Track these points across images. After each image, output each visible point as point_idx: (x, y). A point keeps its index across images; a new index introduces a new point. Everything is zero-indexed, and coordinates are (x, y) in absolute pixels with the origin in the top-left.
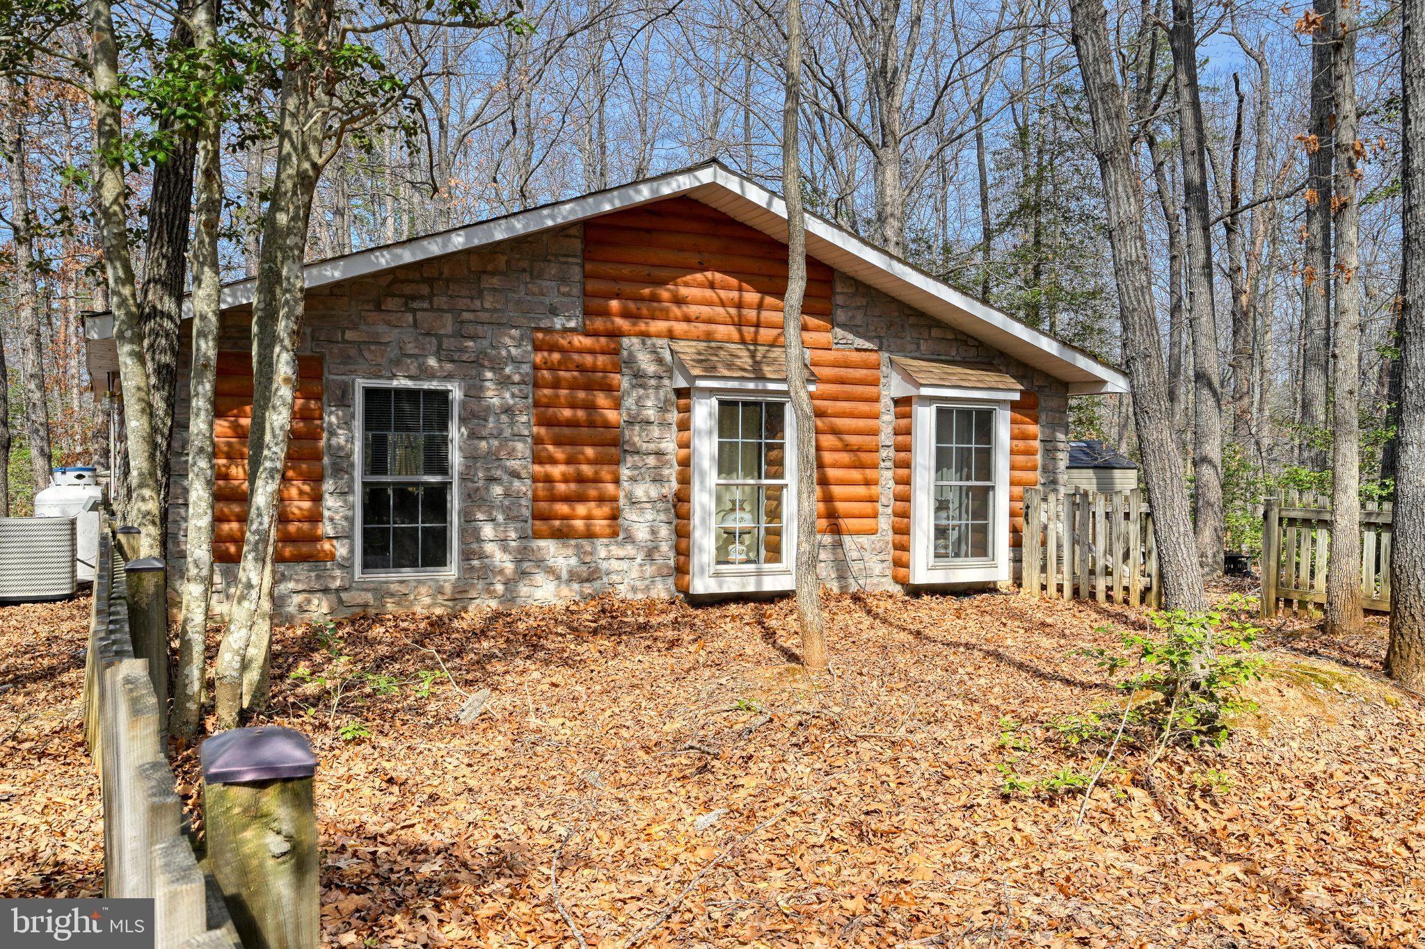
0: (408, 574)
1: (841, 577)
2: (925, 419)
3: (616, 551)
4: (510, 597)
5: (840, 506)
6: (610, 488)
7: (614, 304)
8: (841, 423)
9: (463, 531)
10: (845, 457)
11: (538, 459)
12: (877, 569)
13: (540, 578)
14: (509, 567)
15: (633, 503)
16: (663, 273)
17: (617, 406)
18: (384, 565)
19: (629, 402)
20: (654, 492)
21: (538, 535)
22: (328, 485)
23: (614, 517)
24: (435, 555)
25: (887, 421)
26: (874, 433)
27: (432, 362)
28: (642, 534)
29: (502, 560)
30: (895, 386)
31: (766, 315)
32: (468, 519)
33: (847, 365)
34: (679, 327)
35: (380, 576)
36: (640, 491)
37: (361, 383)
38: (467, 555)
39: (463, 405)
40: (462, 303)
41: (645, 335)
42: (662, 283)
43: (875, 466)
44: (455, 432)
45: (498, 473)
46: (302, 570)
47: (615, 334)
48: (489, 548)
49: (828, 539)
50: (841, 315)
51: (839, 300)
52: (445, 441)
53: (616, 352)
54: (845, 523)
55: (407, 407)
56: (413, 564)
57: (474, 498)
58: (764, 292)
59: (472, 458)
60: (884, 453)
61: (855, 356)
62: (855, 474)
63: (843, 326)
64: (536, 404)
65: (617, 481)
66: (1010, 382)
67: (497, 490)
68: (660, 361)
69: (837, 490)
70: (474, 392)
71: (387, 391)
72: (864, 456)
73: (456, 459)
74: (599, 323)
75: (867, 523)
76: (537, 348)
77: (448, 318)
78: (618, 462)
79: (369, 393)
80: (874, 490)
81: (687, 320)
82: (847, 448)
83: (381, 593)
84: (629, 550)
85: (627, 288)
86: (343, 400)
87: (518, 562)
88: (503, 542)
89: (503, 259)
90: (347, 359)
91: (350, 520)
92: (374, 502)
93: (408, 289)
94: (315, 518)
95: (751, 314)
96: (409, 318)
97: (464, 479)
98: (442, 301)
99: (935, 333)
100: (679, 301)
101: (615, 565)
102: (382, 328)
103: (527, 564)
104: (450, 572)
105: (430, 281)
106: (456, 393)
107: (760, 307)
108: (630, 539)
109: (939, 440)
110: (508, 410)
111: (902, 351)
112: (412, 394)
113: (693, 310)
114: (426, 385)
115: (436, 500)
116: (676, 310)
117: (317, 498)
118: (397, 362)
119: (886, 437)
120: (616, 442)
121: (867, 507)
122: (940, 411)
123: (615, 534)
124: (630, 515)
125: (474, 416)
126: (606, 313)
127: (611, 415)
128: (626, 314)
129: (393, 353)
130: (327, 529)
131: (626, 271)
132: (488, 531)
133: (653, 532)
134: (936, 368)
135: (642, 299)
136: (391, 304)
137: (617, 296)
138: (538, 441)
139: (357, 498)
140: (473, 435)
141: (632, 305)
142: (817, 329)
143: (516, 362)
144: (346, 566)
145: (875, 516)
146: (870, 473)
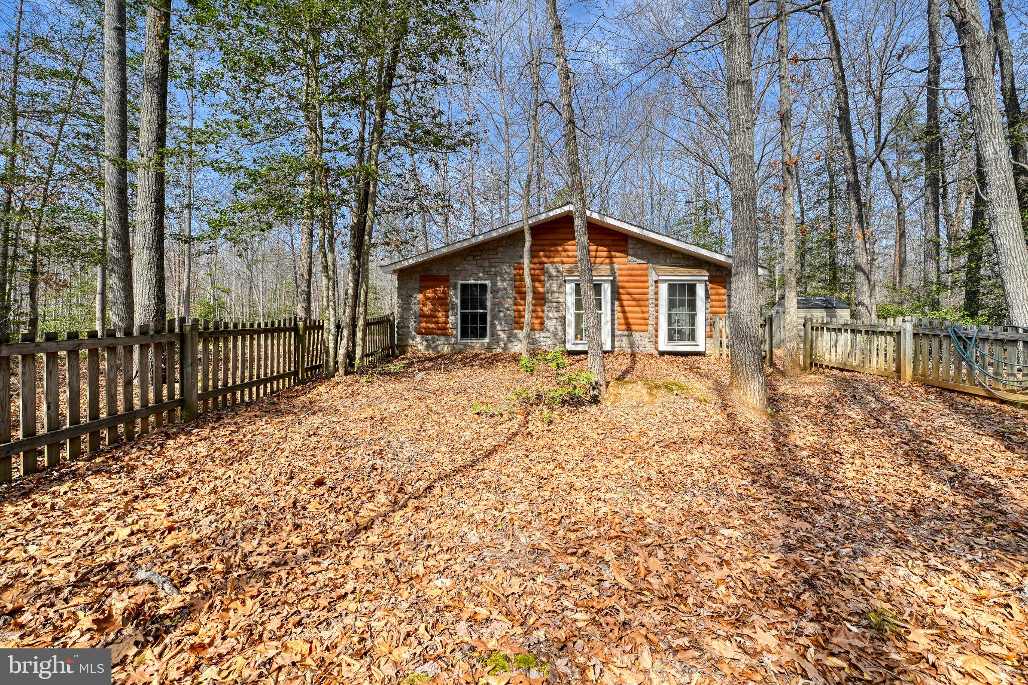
0: (474, 340)
1: (632, 347)
2: (664, 289)
3: (542, 335)
4: (505, 349)
5: (631, 321)
6: (541, 314)
7: (541, 254)
8: (631, 290)
9: (491, 327)
10: (633, 303)
11: (515, 304)
12: (648, 345)
13: (516, 343)
14: (505, 339)
15: (549, 319)
16: (560, 242)
17: (543, 287)
18: (467, 337)
19: (547, 285)
20: (556, 315)
21: (515, 329)
22: (450, 313)
23: (542, 323)
24: (483, 335)
25: (652, 288)
26: (647, 294)
27: (481, 275)
28: (552, 329)
29: (503, 336)
30: (653, 277)
31: (598, 254)
32: (493, 324)
33: (633, 269)
34: (565, 260)
35: (465, 340)
36: (551, 315)
37: (460, 282)
38: (492, 335)
39: (491, 288)
40: (491, 257)
41: (552, 263)
42: (560, 245)
43: (647, 306)
44: (489, 296)
45: (502, 309)
46: (443, 338)
47: (542, 263)
48: (499, 333)
49: (626, 333)
50: (631, 252)
51: (630, 246)
52: (486, 299)
53: (542, 269)
54: (633, 327)
55: (474, 289)
56: (476, 337)
57: (494, 317)
58: (598, 245)
59: (494, 305)
60: (650, 302)
61: (637, 266)
62: (638, 309)
63: (631, 255)
64: (515, 287)
65: (543, 311)
66: (705, 272)
67: (502, 314)
68: (558, 271)
69: (629, 315)
70: (494, 284)
71: (468, 285)
72: (642, 303)
73: (489, 304)
74: (536, 260)
75: (644, 327)
76: (515, 269)
77: (487, 262)
78: (543, 305)
79: (463, 285)
80: (646, 315)
81: (569, 257)
82: (634, 300)
83: (466, 346)
84: (547, 334)
85: (546, 248)
86: (455, 288)
87: (509, 338)
88: (504, 331)
89: (504, 242)
90: (456, 276)
91: (456, 323)
92: (464, 318)
93: (474, 254)
94: (446, 322)
95: (593, 254)
96: (475, 262)
97: (491, 311)
98: (485, 256)
99: (673, 255)
100: (565, 251)
101: (544, 339)
102: (466, 266)
103: (511, 337)
104: (487, 340)
105: (481, 251)
106: (488, 283)
107: (597, 251)
108: (548, 331)
109: (670, 295)
110: (505, 289)
111: (658, 263)
112: (476, 285)
113: (570, 254)
114: (479, 282)
115: (484, 316)
116: (564, 254)
117: (447, 317)
118: (471, 276)
119: (651, 295)
120: (543, 299)
121: (643, 321)
122: (669, 285)
123: (542, 329)
124: (548, 323)
125: (495, 291)
126: (539, 257)
127: (541, 290)
128: (546, 256)
129: (470, 273)
130: (449, 325)
131: (546, 242)
132: (498, 327)
133: (556, 329)
134: (669, 269)
135: (552, 251)
136: (469, 258)
137: (543, 251)
138: (515, 299)
139: (459, 316)
140: (494, 297)
141: (548, 253)
142: (621, 257)
143: (508, 274)
144: (456, 337)
145: (647, 325)
146: (644, 309)
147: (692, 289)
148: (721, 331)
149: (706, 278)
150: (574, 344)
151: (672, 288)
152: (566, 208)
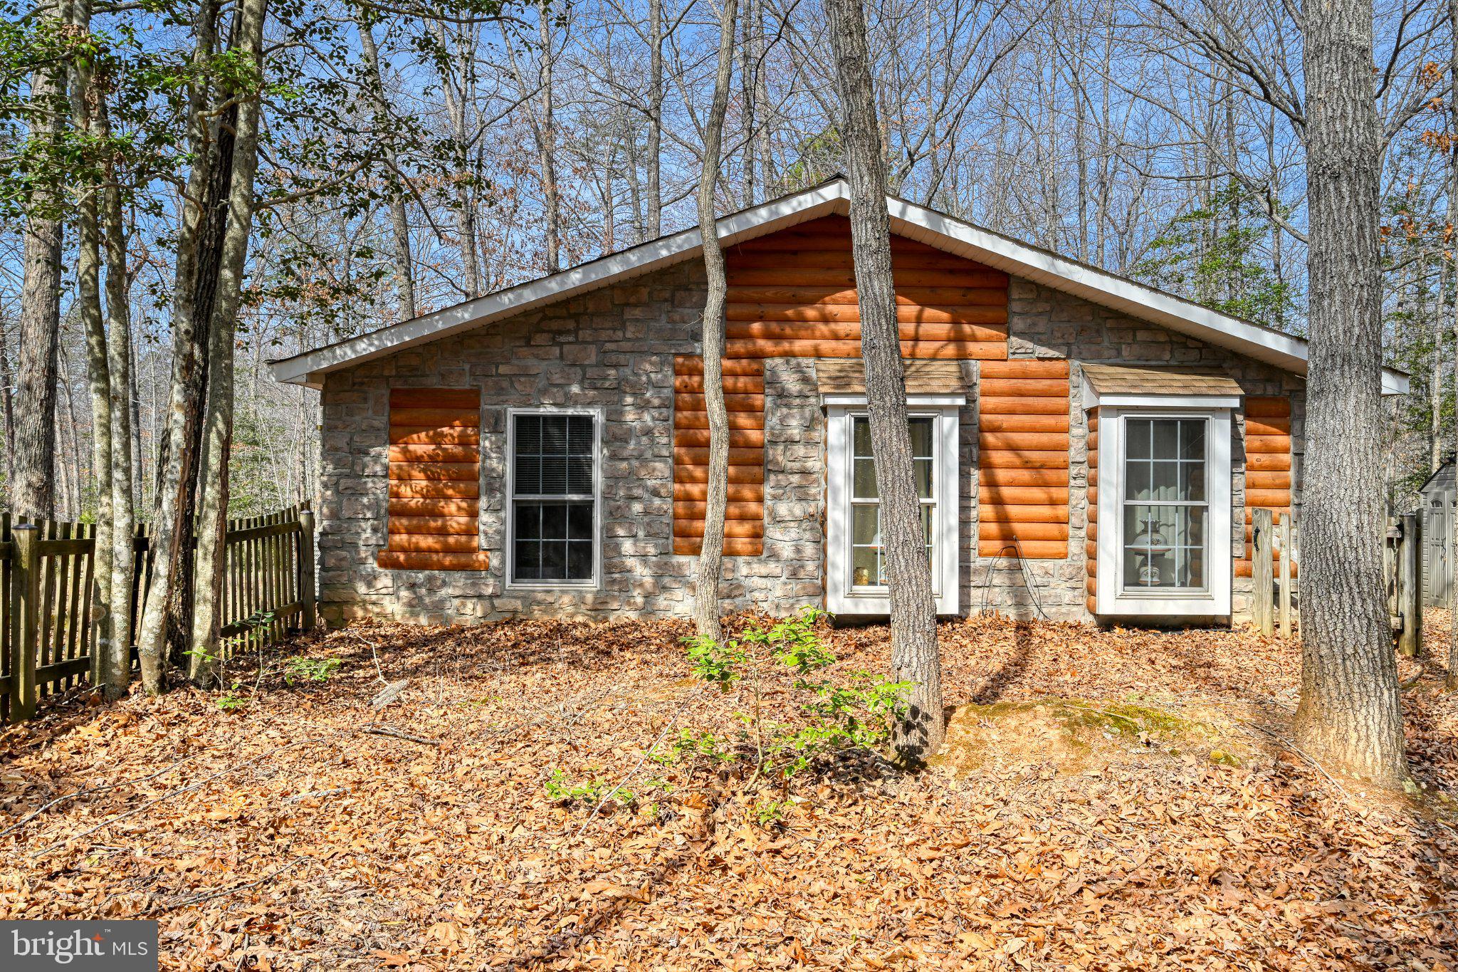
0: (555, 585)
1: (1020, 604)
2: (1113, 431)
3: (758, 568)
4: (648, 610)
5: (1018, 528)
6: (753, 507)
7: (756, 327)
8: (1018, 438)
9: (605, 547)
10: (1025, 475)
11: (678, 479)
12: (1068, 596)
13: (679, 593)
14: (648, 581)
15: (778, 521)
16: (809, 293)
17: (761, 427)
18: (534, 576)
19: (773, 421)
20: (798, 510)
21: (677, 551)
22: (483, 503)
23: (757, 535)
24: (581, 570)
25: (1079, 432)
26: (1063, 448)
27: (575, 389)
28: (787, 552)
29: (643, 573)
30: (1083, 398)
31: (925, 328)
32: (610, 536)
33: (1025, 376)
34: (826, 346)
35: (526, 585)
36: (783, 509)
37: (512, 411)
38: (608, 569)
39: (606, 429)
40: (604, 335)
41: (788, 355)
42: (810, 302)
43: (1065, 485)
44: (598, 453)
45: (637, 492)
46: (460, 579)
47: (758, 356)
48: (630, 562)
49: (1003, 562)
50: (1018, 323)
51: (1016, 307)
52: (590, 463)
53: (759, 373)
54: (1024, 546)
55: (554, 431)
56: (560, 575)
57: (616, 515)
58: (924, 304)
59: (613, 479)
60: (1074, 470)
61: (1035, 366)
62: (1038, 493)
63: (1021, 335)
64: (677, 426)
65: (760, 500)
66: (1233, 387)
67: (637, 507)
68: (805, 380)
69: (1013, 510)
70: (614, 417)
71: (535, 419)
72: (1051, 475)
73: (598, 478)
74: (739, 346)
75: (1056, 546)
76: (677, 373)
77: (592, 350)
78: (761, 482)
79: (520, 420)
80: (1061, 511)
81: (836, 337)
82: (1027, 465)
83: (529, 601)
84: (772, 567)
85: (771, 310)
86: (497, 428)
87: (658, 577)
88: (643, 557)
89: (644, 293)
90: (500, 391)
91: (501, 533)
92: (524, 519)
93: (555, 325)
94: (471, 532)
95: (909, 328)
96: (557, 351)
97: (605, 498)
98: (585, 334)
99: (1141, 336)
100: (826, 319)
101: (757, 582)
102: (531, 362)
103: (666, 576)
104: (592, 585)
105: (576, 317)
106: (598, 415)
107: (919, 320)
108: (774, 556)
109: (1130, 453)
110: (648, 432)
111: (1098, 357)
112: (558, 421)
113: (842, 328)
114: (570, 412)
115: (582, 516)
116: (822, 328)
117: (473, 514)
118: (544, 392)
119: (1076, 452)
120: (759, 463)
121: (1053, 529)
122: (1130, 422)
123: (756, 553)
124: (773, 533)
125: (616, 439)
126: (749, 337)
127: (754, 435)
128: (768, 336)
129: (542, 383)
130: (481, 541)
131: (770, 293)
132: (627, 546)
133: (798, 550)
134: (1131, 375)
135: (788, 320)
136: (539, 339)
137: (760, 318)
138: (678, 461)
139: (508, 514)
140: (614, 457)
141: (774, 327)
142: (989, 339)
143: (657, 387)
144: (499, 576)
145: (1064, 539)
146: (1057, 493)
147: (1194, 434)
148: (1276, 558)
149: (1236, 403)
150: (852, 595)
151: (1136, 429)
152: (830, 192)
